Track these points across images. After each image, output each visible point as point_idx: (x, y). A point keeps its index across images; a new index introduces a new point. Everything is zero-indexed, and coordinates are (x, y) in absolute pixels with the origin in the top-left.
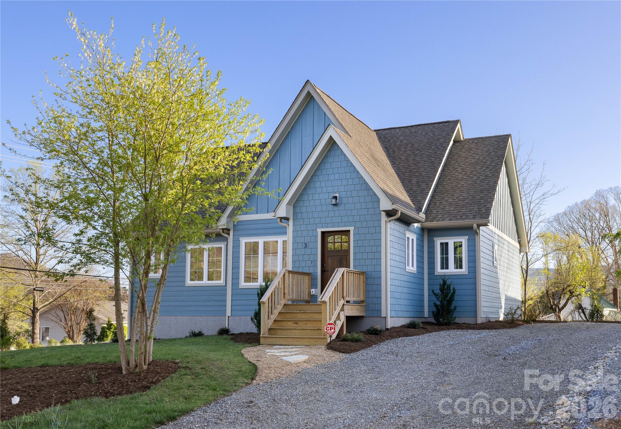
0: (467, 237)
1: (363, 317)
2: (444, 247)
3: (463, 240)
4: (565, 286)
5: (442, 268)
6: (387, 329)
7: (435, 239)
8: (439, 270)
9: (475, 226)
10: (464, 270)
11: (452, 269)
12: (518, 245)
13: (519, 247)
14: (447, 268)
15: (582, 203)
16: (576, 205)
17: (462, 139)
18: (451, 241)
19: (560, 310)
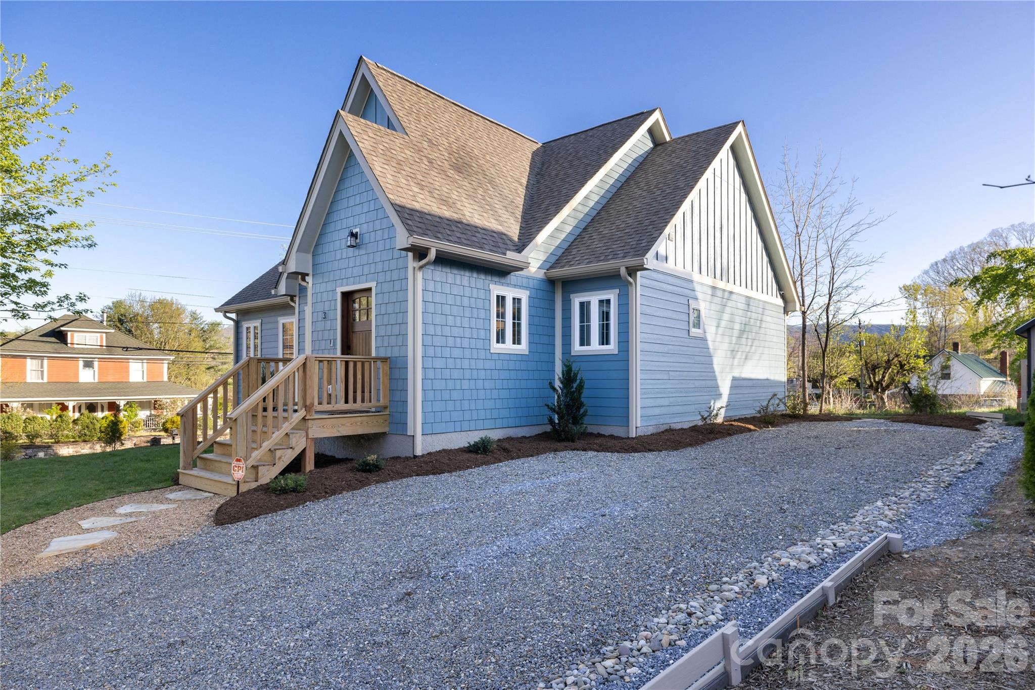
0: (617, 291)
1: (384, 434)
2: (585, 308)
3: (612, 295)
4: (892, 356)
5: (582, 344)
6: (415, 457)
7: (572, 296)
8: (577, 348)
9: (623, 271)
10: (612, 347)
11: (595, 346)
12: (780, 302)
13: (783, 305)
14: (589, 344)
15: (969, 246)
16: (961, 250)
17: (668, 139)
18: (594, 299)
19: (884, 390)
